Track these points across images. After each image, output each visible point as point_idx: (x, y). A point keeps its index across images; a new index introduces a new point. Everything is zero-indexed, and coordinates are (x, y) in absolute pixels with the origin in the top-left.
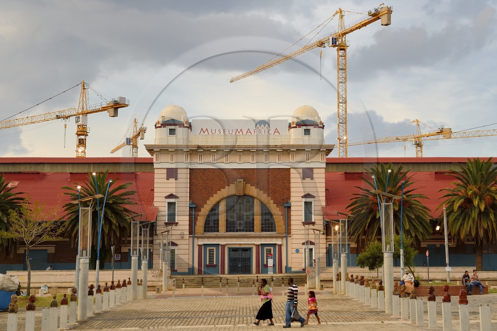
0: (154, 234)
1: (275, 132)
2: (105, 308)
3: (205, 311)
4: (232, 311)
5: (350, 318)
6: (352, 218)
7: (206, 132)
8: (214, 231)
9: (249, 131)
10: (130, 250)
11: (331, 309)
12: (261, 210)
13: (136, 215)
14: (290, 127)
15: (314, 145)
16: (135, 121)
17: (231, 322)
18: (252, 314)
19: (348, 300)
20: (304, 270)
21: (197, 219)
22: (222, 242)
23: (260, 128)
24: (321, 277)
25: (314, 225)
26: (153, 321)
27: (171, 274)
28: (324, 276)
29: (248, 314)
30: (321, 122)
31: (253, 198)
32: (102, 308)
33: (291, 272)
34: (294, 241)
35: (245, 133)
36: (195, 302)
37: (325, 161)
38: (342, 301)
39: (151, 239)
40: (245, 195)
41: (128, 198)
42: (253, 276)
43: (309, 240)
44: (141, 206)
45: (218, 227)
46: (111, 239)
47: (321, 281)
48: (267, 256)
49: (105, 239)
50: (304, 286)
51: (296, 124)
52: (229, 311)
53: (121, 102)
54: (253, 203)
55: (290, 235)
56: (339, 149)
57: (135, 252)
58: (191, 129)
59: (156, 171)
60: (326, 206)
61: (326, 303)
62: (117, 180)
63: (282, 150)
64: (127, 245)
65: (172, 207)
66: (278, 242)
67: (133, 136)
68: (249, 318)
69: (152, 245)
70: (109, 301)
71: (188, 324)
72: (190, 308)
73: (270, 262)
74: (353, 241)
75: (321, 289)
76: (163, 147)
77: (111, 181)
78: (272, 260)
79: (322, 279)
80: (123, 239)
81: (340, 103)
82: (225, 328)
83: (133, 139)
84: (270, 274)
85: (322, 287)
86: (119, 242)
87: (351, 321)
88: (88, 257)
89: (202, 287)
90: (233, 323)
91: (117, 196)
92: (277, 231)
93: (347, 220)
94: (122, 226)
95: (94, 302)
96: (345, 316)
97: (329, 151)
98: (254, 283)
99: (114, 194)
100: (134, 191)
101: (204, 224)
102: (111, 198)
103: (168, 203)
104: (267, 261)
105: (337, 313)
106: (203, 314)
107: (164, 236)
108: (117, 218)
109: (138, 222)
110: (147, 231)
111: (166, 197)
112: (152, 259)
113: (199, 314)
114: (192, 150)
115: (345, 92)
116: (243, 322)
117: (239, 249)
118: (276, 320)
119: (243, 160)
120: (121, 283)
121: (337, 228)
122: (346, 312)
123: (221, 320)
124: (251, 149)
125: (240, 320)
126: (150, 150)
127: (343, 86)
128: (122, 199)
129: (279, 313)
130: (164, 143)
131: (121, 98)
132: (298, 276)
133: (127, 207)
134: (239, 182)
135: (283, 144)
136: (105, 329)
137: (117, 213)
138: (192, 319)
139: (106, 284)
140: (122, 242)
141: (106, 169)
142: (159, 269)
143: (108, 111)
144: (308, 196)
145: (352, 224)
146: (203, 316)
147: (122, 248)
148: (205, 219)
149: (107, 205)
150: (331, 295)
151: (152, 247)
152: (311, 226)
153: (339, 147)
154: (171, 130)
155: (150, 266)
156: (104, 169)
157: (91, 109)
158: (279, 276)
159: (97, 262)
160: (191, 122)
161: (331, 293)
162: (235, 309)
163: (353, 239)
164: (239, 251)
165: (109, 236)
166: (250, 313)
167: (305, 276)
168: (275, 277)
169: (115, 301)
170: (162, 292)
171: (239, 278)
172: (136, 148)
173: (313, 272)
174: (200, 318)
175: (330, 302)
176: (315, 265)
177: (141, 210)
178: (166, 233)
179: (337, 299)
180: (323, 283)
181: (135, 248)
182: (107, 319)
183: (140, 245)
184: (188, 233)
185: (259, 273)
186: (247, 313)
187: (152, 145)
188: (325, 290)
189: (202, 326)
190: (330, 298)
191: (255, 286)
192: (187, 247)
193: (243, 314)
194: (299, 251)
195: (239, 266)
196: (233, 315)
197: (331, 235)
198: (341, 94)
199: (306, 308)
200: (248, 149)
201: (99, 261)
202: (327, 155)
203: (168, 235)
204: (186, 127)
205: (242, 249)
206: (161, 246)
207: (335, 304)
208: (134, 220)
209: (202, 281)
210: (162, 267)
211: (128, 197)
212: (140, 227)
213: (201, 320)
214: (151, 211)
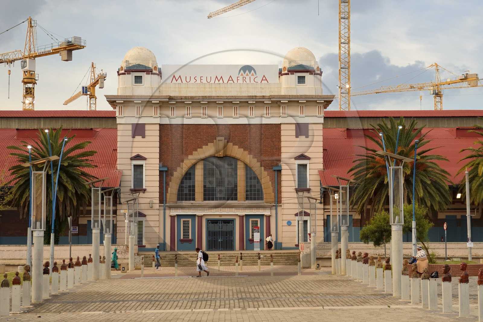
0: (118, 202)
1: (262, 80)
2: (63, 289)
3: (180, 294)
4: (212, 293)
5: (350, 302)
6: (356, 184)
7: (179, 81)
8: (190, 200)
9: (231, 79)
10: (89, 221)
11: (328, 291)
12: (245, 174)
13: (95, 180)
14: (281, 74)
15: (310, 96)
16: (93, 66)
17: (210, 305)
18: (235, 296)
19: (350, 281)
20: (297, 246)
21: (169, 185)
22: (199, 213)
23: (245, 75)
24: (317, 255)
25: (309, 192)
26: (119, 304)
27: (139, 250)
28: (321, 254)
29: (231, 297)
30: (318, 67)
31: (236, 159)
32: (59, 289)
33: (281, 249)
34: (285, 212)
35: (226, 81)
36: (167, 283)
37: (323, 115)
38: (342, 283)
39: (114, 208)
40: (226, 156)
41: (87, 160)
42: (237, 252)
43: (304, 210)
44: (102, 169)
45: (194, 195)
46: (67, 208)
47: (318, 259)
48: (252, 230)
49: (60, 209)
50: (297, 264)
51: (288, 70)
52: (208, 293)
53: (76, 43)
54: (236, 166)
55: (280, 204)
56: (341, 100)
57: (96, 224)
58: (161, 76)
59: (119, 127)
60: (324, 169)
61: (323, 285)
62: (72, 137)
63: (271, 102)
64: (86, 216)
65: (139, 170)
66: (267, 213)
67: (91, 84)
68: (232, 302)
69: (115, 216)
70: (67, 281)
71: (161, 308)
72: (162, 289)
73: (257, 237)
74: (356, 211)
75: (317, 268)
76: (128, 98)
77: (66, 140)
78: (259, 234)
79: (318, 257)
80: (81, 208)
81: (342, 43)
82: (204, 313)
83: (90, 88)
84: (257, 250)
85: (318, 266)
86: (76, 212)
87: (352, 305)
88: (42, 229)
89: (176, 265)
90: (214, 307)
91: (73, 157)
92: (264, 200)
93: (348, 186)
94: (79, 193)
95: (51, 282)
96: (345, 299)
97: (328, 103)
98: (237, 261)
99: (69, 155)
100: (93, 151)
101: (177, 191)
102: (66, 160)
103: (134, 165)
104: (253, 235)
105: (336, 296)
106: (177, 296)
107: (129, 205)
108: (74, 184)
109: (99, 188)
110: (109, 199)
111: (132, 159)
112: (115, 233)
113: (173, 296)
114: (163, 102)
115: (348, 29)
116: (225, 306)
117: (220, 221)
118: (264, 303)
119: (223, 114)
120: (81, 260)
121: (336, 196)
122: (346, 295)
123: (199, 303)
124: (234, 100)
125: (221, 304)
126: (112, 101)
127: (346, 23)
128: (79, 161)
129: (267, 295)
130: (128, 93)
131: (75, 38)
132: (289, 253)
133: (86, 170)
134: (219, 140)
135: (273, 94)
136: (64, 313)
137: (73, 178)
138: (165, 303)
139: (64, 261)
140: (80, 212)
141: (59, 125)
142: (124, 245)
143: (60, 53)
144: (302, 157)
145: (355, 191)
146: (178, 299)
147: (80, 219)
148: (178, 186)
149: (63, 168)
150: (329, 275)
151: (115, 218)
152: (306, 194)
153: (340, 97)
154: (136, 78)
155: (114, 241)
156: (58, 125)
157: (39, 51)
158: (268, 254)
159: (52, 235)
160: (160, 68)
161: (329, 273)
162: (216, 292)
163: (356, 209)
164: (220, 224)
165: (64, 205)
166: (233, 295)
167: (298, 253)
168: (262, 254)
169: (74, 281)
170: (128, 271)
171: (219, 255)
172: (94, 99)
173: (308, 248)
174: (175, 301)
175: (328, 284)
176: (310, 240)
177: (102, 174)
178: (132, 202)
179: (336, 280)
180: (320, 262)
181: (96, 219)
182: (66, 302)
183: (102, 216)
184: (158, 202)
185: (243, 250)
186: (229, 295)
187: (114, 96)
188: (323, 269)
189: (177, 310)
190: (328, 279)
191: (239, 265)
192: (156, 218)
193: (224, 297)
194: (291, 224)
195: (219, 240)
196: (213, 297)
197: (329, 204)
198: (342, 32)
199: (299, 290)
200: (230, 100)
201: (54, 234)
202: (325, 108)
203: (134, 204)
204: (155, 74)
205: (223, 221)
206: (126, 217)
207: (334, 286)
208: (94, 187)
209: (176, 258)
210: (128, 242)
211: (86, 158)
212: (102, 194)
213: (176, 303)
214: (113, 175)
